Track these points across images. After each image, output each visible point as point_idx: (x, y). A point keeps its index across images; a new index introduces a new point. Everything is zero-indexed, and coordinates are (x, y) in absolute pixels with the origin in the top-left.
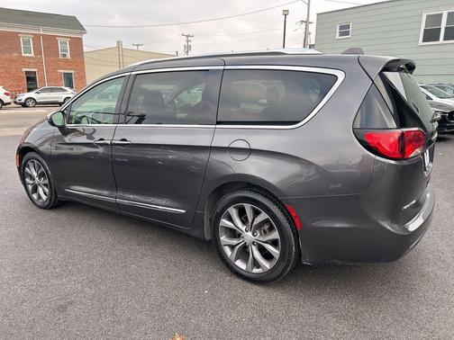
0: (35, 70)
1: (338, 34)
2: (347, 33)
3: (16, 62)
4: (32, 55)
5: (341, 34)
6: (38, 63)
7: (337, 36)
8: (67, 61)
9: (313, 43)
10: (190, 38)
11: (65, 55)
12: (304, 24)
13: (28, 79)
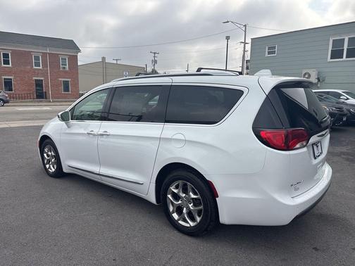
0: (42, 78)
1: (267, 53)
2: (274, 52)
3: (28, 73)
4: (41, 67)
5: (269, 53)
6: (44, 74)
7: (267, 55)
8: (66, 72)
9: (249, 59)
10: (156, 55)
11: (64, 68)
12: (243, 45)
13: (37, 85)
